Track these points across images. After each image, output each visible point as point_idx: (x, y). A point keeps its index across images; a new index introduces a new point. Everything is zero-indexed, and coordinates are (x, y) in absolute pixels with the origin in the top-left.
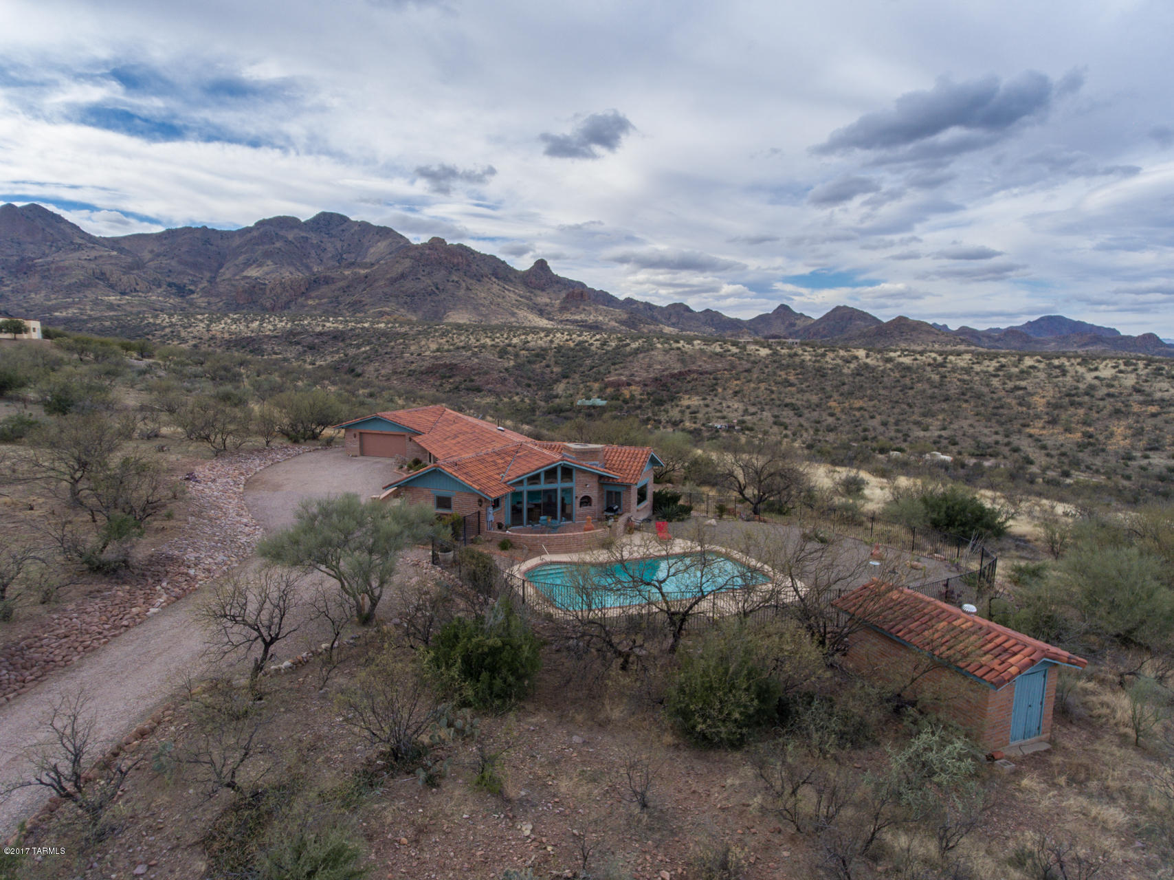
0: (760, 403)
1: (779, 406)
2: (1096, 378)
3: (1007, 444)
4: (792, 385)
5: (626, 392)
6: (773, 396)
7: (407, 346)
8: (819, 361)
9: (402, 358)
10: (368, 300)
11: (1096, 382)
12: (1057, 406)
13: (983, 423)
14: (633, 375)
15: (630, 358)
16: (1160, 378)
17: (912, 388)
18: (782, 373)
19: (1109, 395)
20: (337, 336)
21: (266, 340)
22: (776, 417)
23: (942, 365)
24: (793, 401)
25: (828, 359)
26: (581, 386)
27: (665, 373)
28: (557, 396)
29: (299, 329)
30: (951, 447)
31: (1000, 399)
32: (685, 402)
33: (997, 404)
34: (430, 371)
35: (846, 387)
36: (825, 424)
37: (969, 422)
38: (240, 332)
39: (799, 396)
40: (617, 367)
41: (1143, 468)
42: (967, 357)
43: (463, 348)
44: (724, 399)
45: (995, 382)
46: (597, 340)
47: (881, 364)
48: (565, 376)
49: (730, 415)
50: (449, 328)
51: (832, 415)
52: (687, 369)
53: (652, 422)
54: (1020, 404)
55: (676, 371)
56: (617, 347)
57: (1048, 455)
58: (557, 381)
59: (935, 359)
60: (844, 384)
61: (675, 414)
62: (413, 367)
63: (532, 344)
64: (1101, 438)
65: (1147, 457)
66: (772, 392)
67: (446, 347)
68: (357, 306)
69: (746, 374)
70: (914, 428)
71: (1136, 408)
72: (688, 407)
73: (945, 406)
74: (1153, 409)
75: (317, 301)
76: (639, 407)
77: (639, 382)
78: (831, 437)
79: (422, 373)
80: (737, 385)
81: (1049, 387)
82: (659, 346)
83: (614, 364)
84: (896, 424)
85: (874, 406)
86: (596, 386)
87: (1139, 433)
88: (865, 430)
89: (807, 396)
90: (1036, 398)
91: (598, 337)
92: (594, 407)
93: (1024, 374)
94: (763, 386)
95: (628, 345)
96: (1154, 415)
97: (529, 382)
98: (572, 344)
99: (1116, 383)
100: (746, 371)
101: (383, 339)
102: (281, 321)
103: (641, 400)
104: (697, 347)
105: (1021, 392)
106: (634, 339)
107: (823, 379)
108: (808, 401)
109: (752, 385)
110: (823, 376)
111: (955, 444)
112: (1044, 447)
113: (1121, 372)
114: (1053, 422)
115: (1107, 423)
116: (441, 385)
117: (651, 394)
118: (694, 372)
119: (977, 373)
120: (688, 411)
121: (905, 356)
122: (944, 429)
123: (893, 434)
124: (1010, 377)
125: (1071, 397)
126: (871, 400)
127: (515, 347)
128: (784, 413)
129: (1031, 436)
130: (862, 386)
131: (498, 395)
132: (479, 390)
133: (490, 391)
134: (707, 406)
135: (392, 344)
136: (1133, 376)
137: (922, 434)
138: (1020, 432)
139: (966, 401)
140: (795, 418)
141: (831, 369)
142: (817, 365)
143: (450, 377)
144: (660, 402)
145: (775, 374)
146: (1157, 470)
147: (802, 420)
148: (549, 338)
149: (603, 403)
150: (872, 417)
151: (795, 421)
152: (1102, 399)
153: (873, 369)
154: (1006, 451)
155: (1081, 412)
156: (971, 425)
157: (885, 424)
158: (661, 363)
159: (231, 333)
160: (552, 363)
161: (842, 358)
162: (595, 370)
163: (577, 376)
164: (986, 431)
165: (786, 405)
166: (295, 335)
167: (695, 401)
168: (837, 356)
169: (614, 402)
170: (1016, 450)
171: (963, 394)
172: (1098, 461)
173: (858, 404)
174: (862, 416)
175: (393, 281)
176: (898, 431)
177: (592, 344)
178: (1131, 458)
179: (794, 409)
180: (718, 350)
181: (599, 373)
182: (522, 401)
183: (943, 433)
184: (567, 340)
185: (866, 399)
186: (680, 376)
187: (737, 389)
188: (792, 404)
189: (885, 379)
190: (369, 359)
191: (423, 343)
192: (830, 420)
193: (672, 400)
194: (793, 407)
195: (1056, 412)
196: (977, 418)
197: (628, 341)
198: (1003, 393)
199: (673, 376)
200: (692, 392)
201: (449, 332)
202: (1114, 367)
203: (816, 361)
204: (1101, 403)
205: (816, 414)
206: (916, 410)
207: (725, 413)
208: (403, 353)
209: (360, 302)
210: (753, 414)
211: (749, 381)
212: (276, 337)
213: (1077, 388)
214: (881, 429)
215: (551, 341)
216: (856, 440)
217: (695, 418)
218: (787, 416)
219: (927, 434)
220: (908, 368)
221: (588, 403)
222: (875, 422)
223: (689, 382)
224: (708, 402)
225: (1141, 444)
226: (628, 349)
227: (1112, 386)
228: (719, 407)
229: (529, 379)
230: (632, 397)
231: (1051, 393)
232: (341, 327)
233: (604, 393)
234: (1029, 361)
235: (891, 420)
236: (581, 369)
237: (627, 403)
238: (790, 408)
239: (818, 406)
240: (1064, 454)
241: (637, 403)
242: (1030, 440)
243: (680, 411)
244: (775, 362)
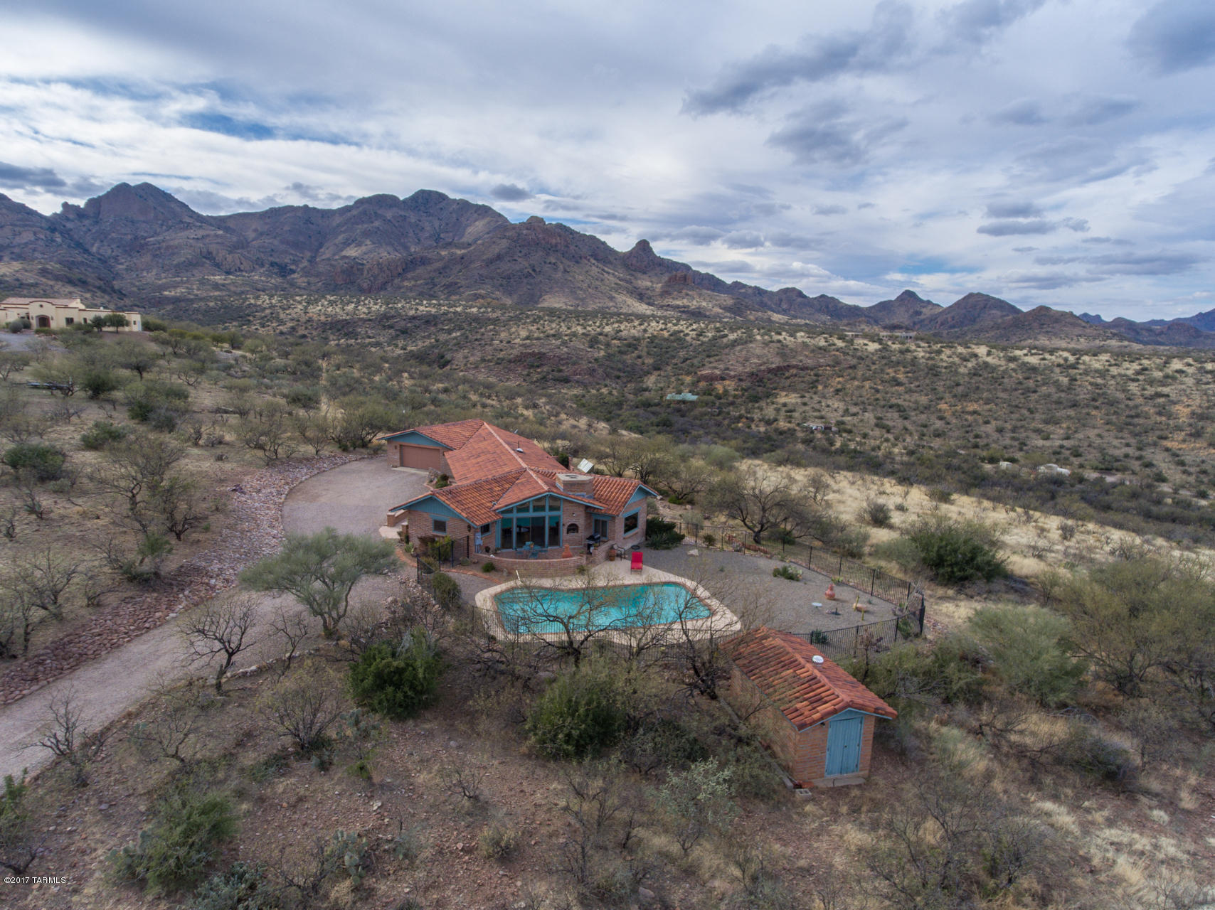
0: (863, 403)
1: (884, 407)
3: (1139, 458)
4: (899, 384)
5: (719, 387)
6: (878, 396)
7: (497, 333)
8: (932, 359)
9: (491, 345)
10: (463, 282)
12: (1202, 417)
13: (1113, 433)
14: (728, 369)
15: (727, 351)
17: (1035, 392)
18: (890, 371)
20: (429, 321)
21: (360, 323)
22: (879, 418)
23: (1074, 367)
24: (900, 402)
25: (943, 356)
26: (673, 379)
27: (763, 368)
28: (646, 390)
29: (393, 312)
30: (1073, 459)
31: (1136, 407)
32: (782, 400)
33: (1133, 413)
34: (518, 360)
35: (960, 389)
36: (932, 428)
37: (1096, 431)
38: (336, 315)
39: (907, 397)
40: (712, 359)
42: (1104, 357)
43: (554, 336)
44: (824, 397)
45: (1133, 387)
46: (693, 330)
47: (1003, 363)
48: (657, 369)
49: (829, 415)
50: (541, 314)
51: (941, 418)
52: (786, 364)
53: (744, 420)
54: (1160, 414)
55: (774, 366)
56: (714, 338)
57: (1184, 472)
58: (648, 373)
59: (1066, 360)
60: (958, 385)
61: (770, 412)
62: (501, 355)
63: (624, 334)
66: (877, 391)
67: (536, 335)
68: (452, 289)
69: (850, 371)
70: (1033, 435)
72: (785, 405)
73: (1071, 412)
75: (413, 283)
76: (732, 404)
77: (734, 377)
78: (936, 443)
79: (510, 361)
80: (839, 383)
81: (1196, 395)
82: (758, 338)
83: (709, 356)
84: (1014, 430)
85: (990, 410)
86: (688, 379)
88: (977, 436)
89: (915, 397)
90: (1178, 407)
91: (695, 326)
92: (684, 402)
93: (1169, 379)
94: (867, 384)
95: (726, 336)
97: (618, 373)
98: (666, 334)
100: (850, 367)
101: (474, 324)
102: (376, 304)
103: (735, 396)
104: (800, 340)
105: (1162, 400)
106: (732, 330)
107: (935, 379)
108: (916, 402)
109: (856, 383)
110: (936, 375)
111: (1078, 455)
112: (1182, 463)
114: (1197, 435)
116: (528, 375)
117: (746, 390)
118: (794, 367)
119: (1113, 377)
120: (784, 409)
121: (1032, 354)
122: (1068, 438)
123: (1008, 442)
124: (1152, 382)
126: (986, 404)
127: (606, 336)
128: (889, 415)
129: (1167, 450)
130: (978, 388)
131: (585, 386)
132: (566, 380)
133: (577, 382)
134: (805, 404)
135: (483, 330)
137: (1040, 443)
138: (1155, 444)
139: (1096, 408)
140: (901, 420)
141: (946, 368)
142: (930, 362)
143: (538, 367)
144: (756, 399)
145: (882, 371)
147: (907, 423)
148: (643, 327)
149: (694, 398)
150: (987, 422)
151: (900, 423)
153: (993, 369)
154: (1136, 465)
156: (1099, 436)
157: (1000, 430)
158: (758, 357)
159: (327, 316)
160: (644, 354)
161: (960, 356)
162: (688, 361)
163: (669, 368)
164: (1116, 442)
165: (891, 407)
166: (388, 318)
167: (792, 399)
168: (954, 353)
169: (706, 398)
170: (1149, 465)
171: (1094, 400)
173: (972, 407)
174: (975, 421)
175: (490, 262)
176: (1013, 439)
177: (687, 335)
179: (899, 411)
180: (822, 343)
181: (692, 365)
182: (610, 393)
183: (1065, 443)
184: (662, 330)
185: (981, 402)
186: (779, 371)
187: (839, 386)
188: (898, 406)
189: (1006, 380)
190: (459, 346)
191: (513, 330)
192: (939, 424)
193: (768, 397)
194: (900, 409)
195: (1201, 424)
196: (1107, 427)
197: (726, 332)
198: (1140, 401)
199: (770, 371)
200: (791, 388)
201: (540, 318)
203: (929, 359)
205: (923, 416)
206: (1037, 416)
207: (823, 413)
208: (492, 340)
209: (456, 284)
210: (854, 415)
211: (854, 379)
212: (370, 320)
214: (995, 435)
215: (645, 331)
216: (964, 447)
217: (790, 417)
218: (892, 418)
219: (1047, 443)
220: (1034, 369)
221: (679, 397)
222: (990, 429)
223: (787, 378)
224: (806, 400)
226: (725, 340)
228: (817, 406)
229: (619, 370)
230: (726, 392)
231: (1198, 402)
232: (434, 310)
233: (696, 387)
234: (1176, 365)
235: (1008, 426)
236: (674, 361)
237: (720, 398)
238: (895, 409)
239: (927, 408)
240: (1204, 472)
241: (731, 399)
242: (1166, 454)
243: (775, 409)
244: (883, 358)
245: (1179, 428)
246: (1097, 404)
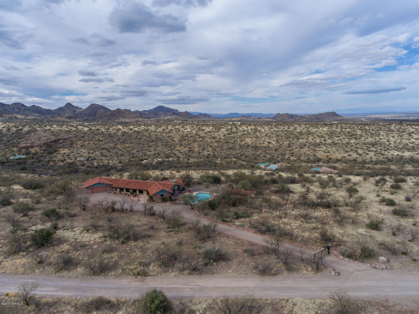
0: (93, 149)
1: (101, 149)
2: (187, 132)
3: (173, 153)
4: (102, 141)
5: (33, 150)
6: (97, 146)
8: (108, 131)
11: (187, 133)
12: (181, 141)
13: (164, 148)
14: (33, 143)
15: (27, 135)
16: (200, 131)
17: (142, 139)
18: (96, 137)
19: (191, 136)
22: (101, 153)
23: (148, 130)
24: (105, 147)
25: (111, 130)
26: (7, 150)
27: (49, 141)
30: (159, 156)
31: (167, 140)
32: (63, 152)
33: (166, 142)
35: (121, 140)
36: (119, 154)
37: (161, 148)
39: (106, 145)
40: (22, 140)
41: (203, 155)
42: (153, 127)
44: (78, 149)
45: (163, 134)
47: (129, 131)
49: (84, 155)
51: (120, 150)
52: (57, 138)
53: (52, 162)
54: (172, 141)
55: (53, 140)
56: (17, 131)
57: (183, 155)
59: (145, 128)
60: (120, 139)
61: (59, 157)
64: (192, 148)
65: (203, 152)
66: (96, 144)
69: (83, 138)
70: (147, 151)
71: (198, 140)
72: (64, 154)
73: (153, 143)
74: (201, 139)
76: (42, 156)
77: (37, 146)
78: (123, 158)
80: (81, 143)
81: (177, 135)
83: (20, 139)
84: (141, 150)
85: (132, 146)
86: (15, 149)
87: (200, 146)
88: (133, 154)
89: (109, 144)
90: (175, 139)
92: (20, 159)
93: (170, 131)
94: (91, 142)
95: (22, 129)
96: (202, 141)
99: (191, 133)
100: (82, 137)
103: (41, 153)
104: (57, 128)
105: (171, 137)
106: (23, 126)
107: (112, 138)
108: (110, 146)
109: (87, 142)
110: (112, 137)
111: (159, 155)
112: (181, 153)
113: (192, 129)
114: (181, 145)
115: (192, 144)
117: (45, 150)
118: (61, 139)
119: (158, 132)
121: (135, 127)
122: (155, 151)
123: (141, 154)
124: (167, 133)
125: (183, 138)
126: (131, 144)
129: (177, 150)
130: (126, 139)
136: (194, 130)
137: (149, 153)
138: (174, 149)
139: (158, 141)
140: (108, 153)
141: (114, 134)
142: (108, 133)
144: (51, 153)
145: (94, 137)
146: (206, 155)
147: (111, 153)
149: (23, 156)
150: (133, 149)
151: (108, 154)
152: (190, 138)
153: (128, 133)
154: (172, 155)
155: (186, 141)
156: (162, 149)
157: (138, 151)
158: (44, 137)
161: (115, 129)
162: (11, 142)
163: (2, 146)
164: (166, 150)
165: (103, 149)
167: (66, 151)
168: (113, 129)
169: (28, 156)
170: (175, 154)
171: (157, 139)
172: (193, 155)
173: (127, 145)
174: (130, 149)
176: (142, 153)
177: (2, 130)
178: (200, 153)
179: (106, 150)
180: (67, 129)
181: (14, 143)
183: (155, 152)
185: (129, 144)
186: (56, 141)
187: (81, 144)
188: (105, 148)
189: (133, 136)
192: (120, 152)
193: (56, 151)
194: (107, 149)
195: (181, 142)
196: (162, 146)
197: (20, 128)
198: (167, 138)
199: (52, 142)
200: (64, 147)
202: (190, 128)
203: (107, 131)
204: (190, 139)
205: (114, 150)
206: (145, 146)
207: (81, 154)
210: (92, 153)
211: (85, 141)
213: (184, 135)
214: (137, 153)
216: (131, 158)
217: (70, 157)
218: (105, 152)
219: (151, 153)
220: (138, 132)
221: (16, 157)
222: (135, 151)
223: (60, 144)
224: (72, 151)
225: (201, 149)
226: (23, 131)
227: (191, 134)
228: (77, 152)
230: (37, 153)
231: (178, 137)
233: (21, 152)
234: (170, 128)
235: (139, 150)
236: (3, 142)
237: (35, 155)
238: (105, 149)
239: (114, 147)
240: (186, 154)
241: (40, 155)
242: (177, 151)
243: (62, 156)
244: (92, 132)
245: (177, 144)
246: (158, 140)
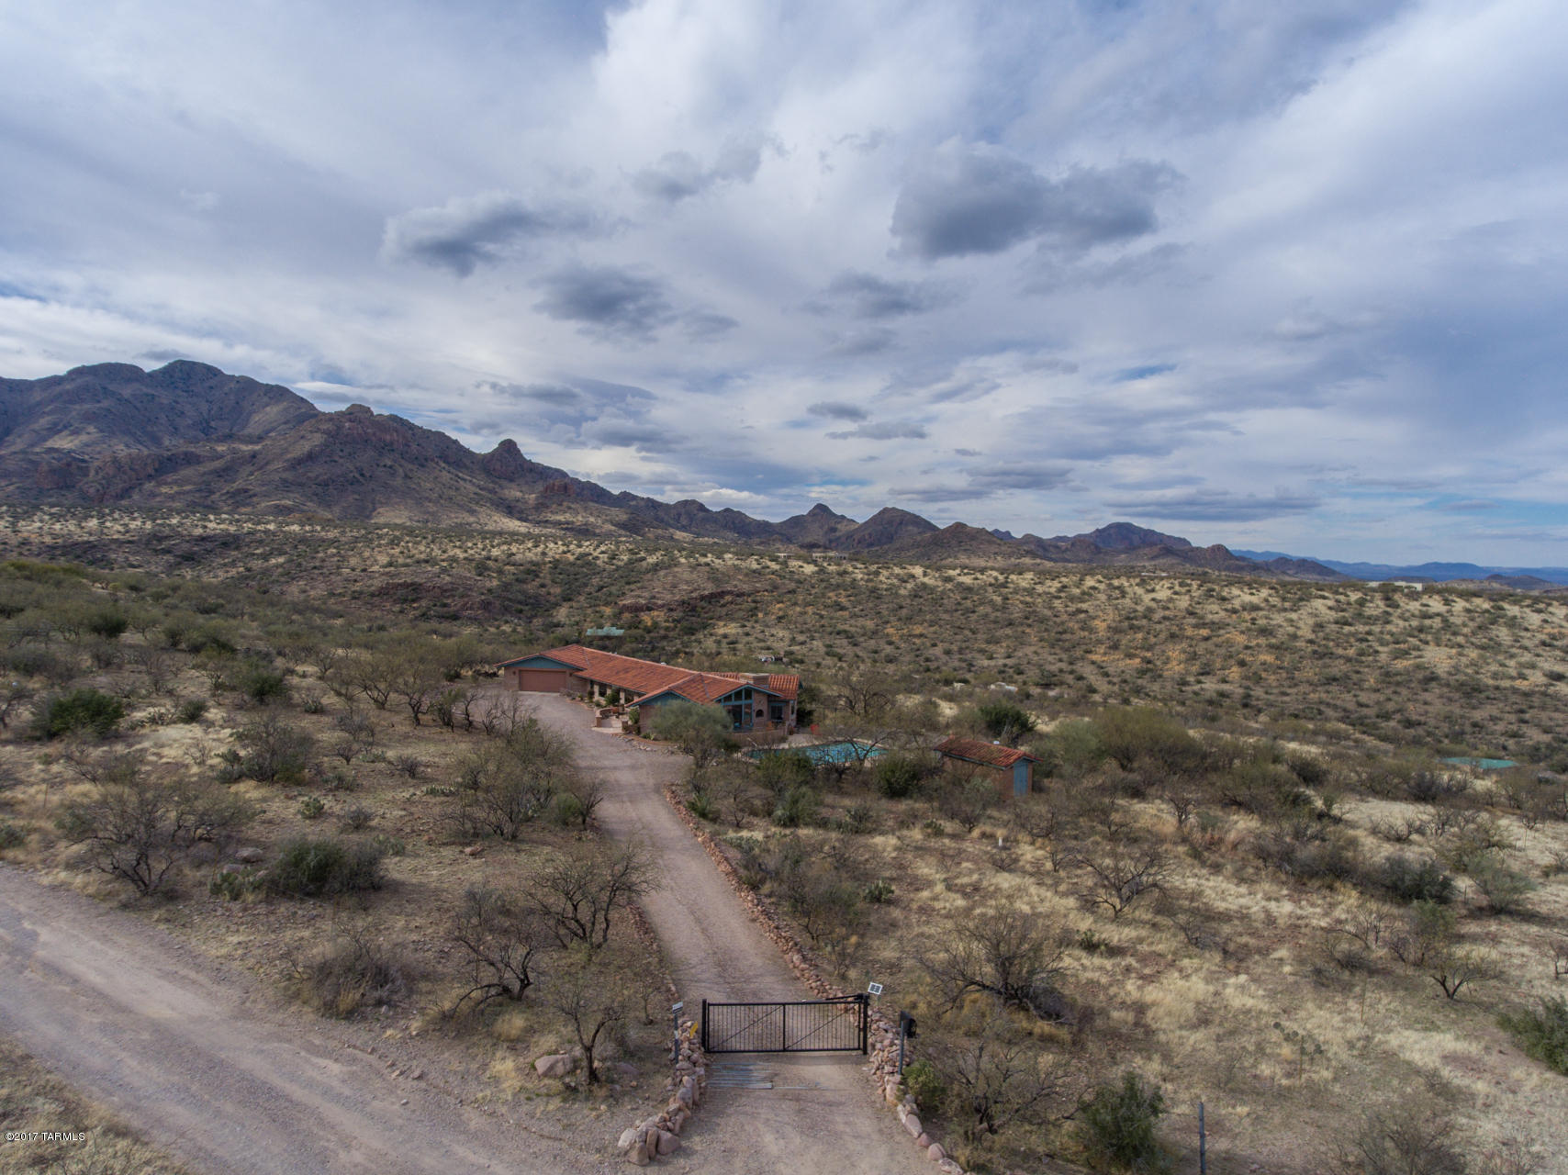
0: (809, 630)
1: (831, 633)
2: (1153, 600)
3: (1072, 672)
4: (843, 609)
5: (647, 619)
6: (823, 622)
7: (344, 559)
8: (871, 580)
9: (340, 574)
10: (257, 489)
11: (1153, 605)
12: (1116, 630)
13: (1047, 650)
14: (654, 597)
15: (649, 576)
16: (1211, 600)
17: (974, 612)
18: (831, 594)
19: (1165, 618)
20: (228, 543)
21: (113, 546)
22: (829, 646)
23: (1004, 585)
24: (846, 627)
25: (882, 578)
26: (589, 611)
27: (694, 595)
28: (558, 625)
29: (167, 531)
30: (1016, 677)
31: (1063, 623)
32: (721, 631)
33: (1060, 629)
34: (383, 592)
35: (904, 612)
36: (883, 654)
37: (1033, 649)
38: (70, 534)
39: (852, 622)
40: (633, 587)
41: (1196, 693)
42: (1029, 575)
43: (427, 562)
44: (767, 626)
45: (1057, 603)
46: (603, 552)
47: (940, 583)
48: (567, 599)
49: (775, 645)
50: (397, 533)
51: (890, 643)
52: (719, 590)
53: (682, 655)
54: (1083, 629)
55: (706, 592)
56: (630, 562)
57: (1109, 682)
58: (557, 605)
59: (996, 579)
60: (901, 607)
61: (710, 644)
62: (357, 587)
63: (518, 557)
64: (1158, 663)
65: (1199, 682)
66: (822, 617)
67: (401, 561)
68: (241, 498)
69: (789, 596)
70: (979, 656)
71: (1189, 632)
72: (725, 636)
73: (1008, 631)
74: (1205, 632)
75: (176, 489)
76: (665, 637)
77: (663, 606)
78: (891, 668)
79: (373, 595)
80: (780, 609)
81: (1110, 610)
82: (683, 560)
83: (628, 583)
84: (961, 651)
85: (935, 633)
86: (608, 611)
87: (1194, 657)
88: (927, 660)
89: (861, 622)
90: (1097, 622)
91: (603, 548)
92: (608, 637)
93: (1086, 596)
94: (810, 610)
95: (644, 559)
96: (1206, 639)
97: (520, 607)
98: (571, 558)
99: (1171, 605)
100: (790, 592)
101: (301, 547)
102: (134, 519)
103: (667, 629)
104: (730, 563)
105: (1083, 616)
106: (651, 552)
107: (878, 602)
108: (863, 627)
109: (798, 609)
110: (878, 598)
111: (1020, 673)
112: (1106, 675)
113: (1176, 593)
114: (1115, 647)
115: (1163, 647)
116: (401, 612)
117: (679, 621)
118: (730, 593)
119: (1039, 595)
120: (725, 641)
121: (965, 574)
122: (1009, 657)
123: (956, 664)
124: (1072, 599)
125: (1130, 621)
126: (931, 626)
127: (496, 560)
128: (837, 642)
129: (1093, 663)
130: (920, 610)
131: (481, 624)
132: (455, 617)
133: (470, 618)
134: (747, 634)
135: (321, 555)
136: (1187, 597)
137: (986, 663)
138: (1083, 659)
139: (1029, 626)
140: (851, 647)
141: (886, 590)
142: (870, 584)
143: (414, 601)
144: (691, 631)
145: (823, 595)
146: (1207, 695)
147: (858, 650)
148: (539, 550)
149: (620, 632)
150: (934, 645)
151: (850, 650)
152: (1160, 623)
153: (932, 590)
154: (1070, 679)
155: (1140, 636)
156: (1036, 653)
157: (948, 652)
158: (687, 582)
159: (55, 536)
160: (548, 582)
161: (897, 576)
162: (605, 590)
163: (582, 598)
164: (1051, 658)
165: (838, 633)
166: (160, 539)
167: (732, 629)
168: (892, 574)
169: (634, 632)
170: (1080, 678)
171: (1027, 618)
172: (1156, 687)
173: (918, 630)
174: (923, 644)
175: (299, 462)
176: (960, 660)
177: (597, 558)
178: (1185, 683)
179: (848, 637)
180: (755, 566)
181: (610, 594)
182: (514, 631)
183: (1009, 662)
184: (564, 553)
185: (926, 624)
186: (712, 598)
187: (781, 613)
188: (845, 631)
189: (945, 601)
190: (290, 577)
191: (366, 554)
192: (889, 649)
193: (705, 628)
195: (1116, 637)
196: (1041, 644)
197: (642, 554)
198: (1065, 617)
199: (702, 598)
200: (729, 617)
201: (400, 539)
202: (1170, 588)
203: (868, 581)
204: (1158, 627)
205: (873, 642)
206: (979, 636)
207: (769, 643)
208: (338, 568)
209: (246, 491)
210: (803, 643)
211: (795, 604)
212: (130, 542)
213: (1136, 611)
214: (945, 658)
215: (544, 554)
216: (918, 672)
217: (734, 649)
218: (842, 645)
219: (992, 663)
220: (969, 589)
221: (601, 633)
222: (938, 651)
223: (723, 606)
224: (747, 629)
225: (1194, 669)
226: (644, 563)
227: (1168, 608)
228: (761, 636)
229: (520, 603)
230: (656, 625)
231: (1111, 616)
232: (232, 529)
233: (620, 619)
234: (1090, 582)
235: (954, 648)
236: (587, 590)
237: (649, 632)
238: (843, 635)
239: (875, 632)
240: (1125, 681)
241: (662, 632)
242: (1092, 667)
243: (716, 642)
244: (822, 581)
245: (1099, 642)
246: (1029, 622)
